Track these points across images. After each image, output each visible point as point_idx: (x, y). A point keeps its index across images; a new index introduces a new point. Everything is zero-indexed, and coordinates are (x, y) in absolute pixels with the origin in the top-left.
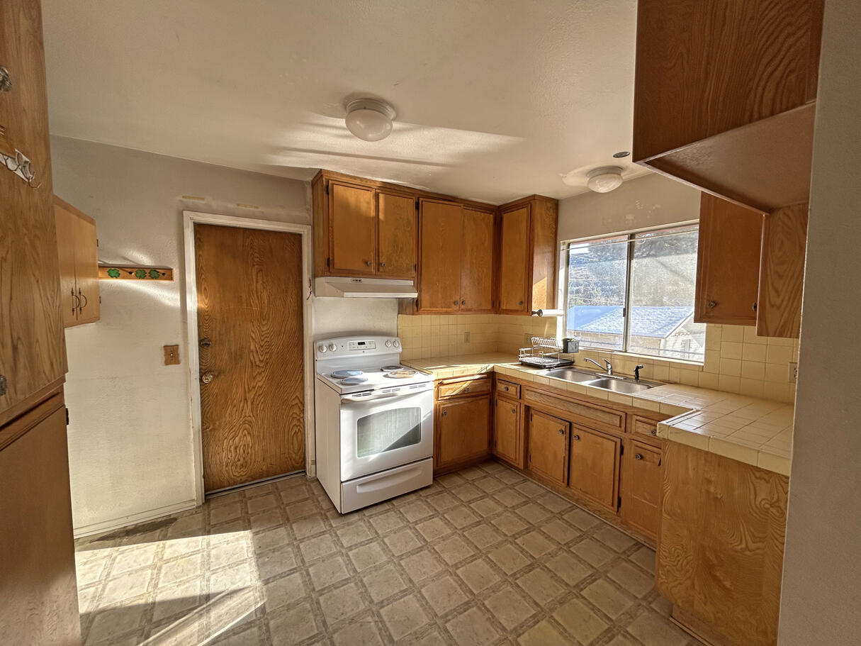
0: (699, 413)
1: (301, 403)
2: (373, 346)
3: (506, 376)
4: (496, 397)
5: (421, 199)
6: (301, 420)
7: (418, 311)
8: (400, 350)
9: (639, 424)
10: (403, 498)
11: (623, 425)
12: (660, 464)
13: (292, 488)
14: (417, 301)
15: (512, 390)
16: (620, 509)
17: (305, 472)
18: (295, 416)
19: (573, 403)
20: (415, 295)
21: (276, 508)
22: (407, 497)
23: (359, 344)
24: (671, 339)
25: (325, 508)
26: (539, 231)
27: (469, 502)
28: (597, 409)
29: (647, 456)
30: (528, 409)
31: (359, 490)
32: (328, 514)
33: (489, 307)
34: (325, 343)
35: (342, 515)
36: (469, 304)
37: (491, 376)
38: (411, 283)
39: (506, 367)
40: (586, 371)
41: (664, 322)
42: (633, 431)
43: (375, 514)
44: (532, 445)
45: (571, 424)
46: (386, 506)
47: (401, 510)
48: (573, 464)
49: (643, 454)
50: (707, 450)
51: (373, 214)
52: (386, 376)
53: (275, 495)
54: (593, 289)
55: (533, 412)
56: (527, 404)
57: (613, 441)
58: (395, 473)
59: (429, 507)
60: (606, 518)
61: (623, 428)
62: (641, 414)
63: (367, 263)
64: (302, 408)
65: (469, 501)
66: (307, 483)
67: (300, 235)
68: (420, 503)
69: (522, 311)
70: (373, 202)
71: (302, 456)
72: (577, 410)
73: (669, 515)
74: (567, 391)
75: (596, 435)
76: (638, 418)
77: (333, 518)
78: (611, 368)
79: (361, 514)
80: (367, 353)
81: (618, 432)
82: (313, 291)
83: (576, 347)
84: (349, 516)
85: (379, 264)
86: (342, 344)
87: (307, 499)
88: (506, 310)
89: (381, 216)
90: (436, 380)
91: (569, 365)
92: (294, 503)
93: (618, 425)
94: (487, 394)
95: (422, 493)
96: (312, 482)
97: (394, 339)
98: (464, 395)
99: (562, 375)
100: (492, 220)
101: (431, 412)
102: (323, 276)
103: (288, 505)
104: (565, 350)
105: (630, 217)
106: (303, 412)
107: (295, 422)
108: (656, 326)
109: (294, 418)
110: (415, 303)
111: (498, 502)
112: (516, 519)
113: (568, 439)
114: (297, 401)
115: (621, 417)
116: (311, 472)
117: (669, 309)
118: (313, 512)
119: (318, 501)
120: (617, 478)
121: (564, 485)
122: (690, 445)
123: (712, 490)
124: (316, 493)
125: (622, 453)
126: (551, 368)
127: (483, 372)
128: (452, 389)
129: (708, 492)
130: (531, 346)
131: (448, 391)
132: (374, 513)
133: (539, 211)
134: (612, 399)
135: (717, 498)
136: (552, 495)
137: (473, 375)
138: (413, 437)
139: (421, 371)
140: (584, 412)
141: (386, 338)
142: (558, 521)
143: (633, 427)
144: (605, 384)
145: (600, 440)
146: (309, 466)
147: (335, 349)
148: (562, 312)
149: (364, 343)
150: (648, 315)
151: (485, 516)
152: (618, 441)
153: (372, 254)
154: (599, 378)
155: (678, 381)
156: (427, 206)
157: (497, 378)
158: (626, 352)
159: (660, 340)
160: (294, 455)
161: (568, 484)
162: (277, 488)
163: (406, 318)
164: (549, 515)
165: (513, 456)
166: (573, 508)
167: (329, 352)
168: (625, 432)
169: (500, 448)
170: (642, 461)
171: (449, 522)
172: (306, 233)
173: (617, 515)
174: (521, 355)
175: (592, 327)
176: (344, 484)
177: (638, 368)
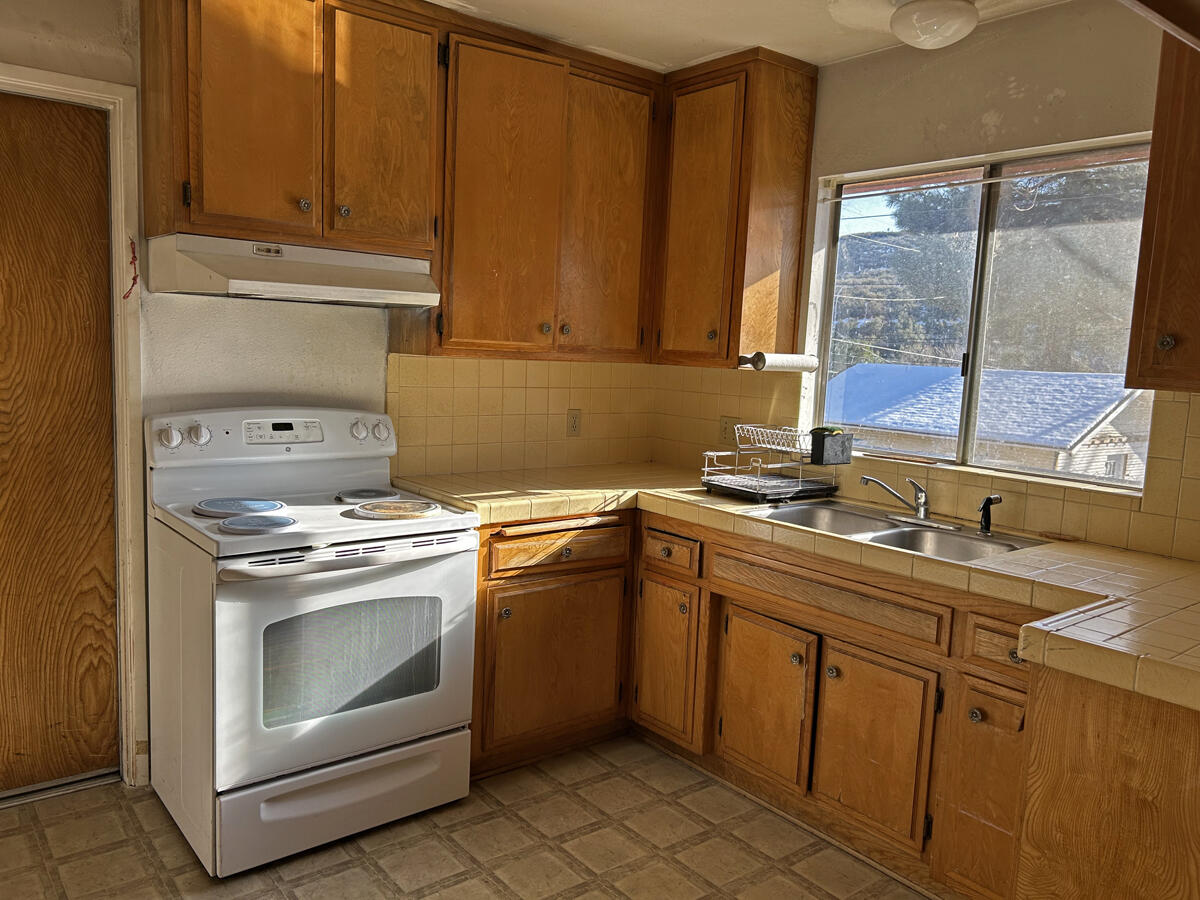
0: (1120, 604)
1: (108, 586)
2: (315, 435)
3: (665, 519)
4: (641, 573)
5: (454, 37)
6: (109, 634)
7: (440, 345)
8: (392, 449)
9: (984, 635)
10: (388, 834)
11: (945, 637)
12: (1022, 727)
13: (79, 817)
14: (440, 316)
15: (682, 554)
16: (930, 843)
17: (118, 773)
18: (89, 621)
19: (827, 585)
20: (433, 300)
21: (30, 869)
22: (398, 830)
23: (277, 427)
24: (1081, 453)
25: (169, 867)
26: (765, 145)
27: (562, 838)
28: (884, 601)
29: (997, 712)
30: (718, 601)
31: (266, 813)
32: (179, 881)
33: (632, 344)
34: (177, 423)
35: (217, 881)
36: (580, 334)
37: (630, 518)
38: (424, 266)
39: (668, 497)
40: (864, 509)
41: (1068, 410)
42: (968, 653)
43: (310, 875)
44: (725, 692)
45: (820, 638)
46: (342, 855)
47: (381, 862)
48: (823, 740)
49: (988, 709)
50: (1130, 688)
51: (316, 62)
52: (347, 514)
53: (30, 837)
54: (906, 326)
55: (730, 610)
56: (716, 590)
57: (919, 678)
58: (365, 768)
59: (455, 854)
60: (896, 869)
61: (944, 647)
62: (987, 610)
63: (298, 202)
64: (109, 601)
65: (561, 836)
66: (123, 803)
67: (104, 115)
68: (435, 843)
69: (714, 356)
70: (316, 32)
71: (111, 730)
72: (837, 603)
73: (1038, 848)
74: (815, 556)
75: (880, 665)
76: (982, 620)
77: (193, 889)
78: (925, 503)
79: (272, 875)
80: (298, 454)
81: (933, 656)
82: (143, 275)
83: (846, 449)
84: (236, 885)
85: (332, 211)
86: (227, 428)
87: (121, 844)
88: (673, 352)
89: (341, 74)
90: (483, 527)
91: (824, 494)
92: (81, 855)
93: (933, 638)
94: (618, 566)
95: (440, 820)
96: (138, 799)
97: (372, 418)
98: (559, 565)
99: (807, 519)
100: (646, 112)
101: (468, 609)
102: (168, 232)
103: (64, 860)
104: (817, 456)
105: (991, 119)
106: (112, 609)
107: (90, 639)
108: (1050, 420)
109: (85, 626)
110: (433, 324)
111: (635, 838)
112: (677, 876)
113: (812, 679)
114: (95, 581)
115: (940, 618)
116: (134, 775)
117: (1081, 378)
118: (137, 877)
119: (151, 847)
120: (925, 770)
121: (800, 790)
122: (1094, 676)
123: (1135, 783)
124: (147, 828)
125: (939, 706)
126: (779, 501)
127: (608, 509)
128: (525, 550)
129: (1126, 787)
130: (733, 446)
131: (516, 557)
132: (306, 873)
133: (767, 92)
134: (923, 574)
135: (1145, 801)
136: (770, 816)
137: (582, 516)
138: (418, 675)
139: (446, 504)
140: (854, 608)
141: (353, 416)
142: (779, 878)
143: (968, 644)
144: (911, 540)
145: (888, 675)
146: (131, 758)
147: (205, 437)
148: (815, 362)
149: (288, 427)
150: (1032, 391)
151: (598, 872)
152: (932, 677)
153: (314, 179)
154: (896, 526)
155: (1081, 534)
156: (470, 57)
157: (645, 524)
158: (963, 463)
159: (1057, 455)
160: (86, 729)
161: (810, 787)
162: (35, 818)
163: (411, 364)
164: (757, 865)
165: (677, 723)
166: (819, 845)
167: (187, 445)
168: (949, 656)
169: (646, 702)
170: (984, 727)
171: (506, 887)
172: (120, 108)
173: (922, 860)
174: (706, 469)
175: (896, 417)
176: (223, 799)
177: (989, 502)
